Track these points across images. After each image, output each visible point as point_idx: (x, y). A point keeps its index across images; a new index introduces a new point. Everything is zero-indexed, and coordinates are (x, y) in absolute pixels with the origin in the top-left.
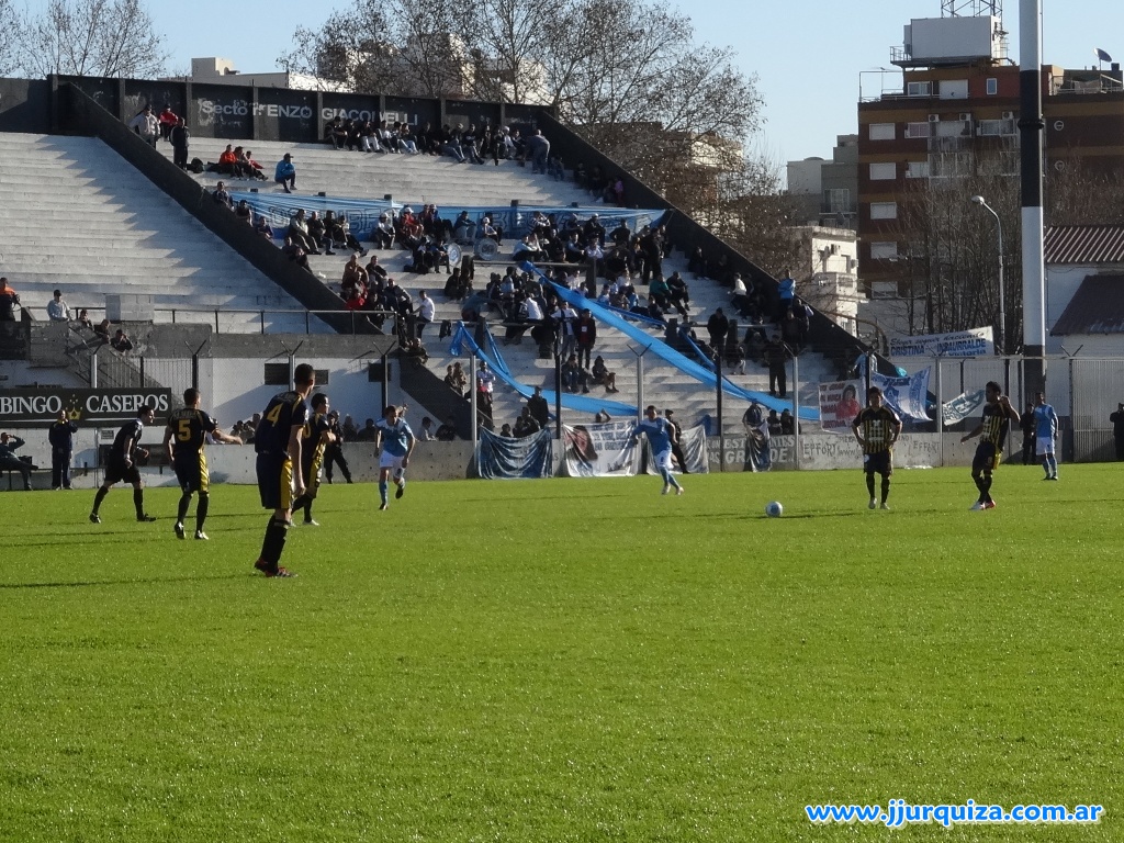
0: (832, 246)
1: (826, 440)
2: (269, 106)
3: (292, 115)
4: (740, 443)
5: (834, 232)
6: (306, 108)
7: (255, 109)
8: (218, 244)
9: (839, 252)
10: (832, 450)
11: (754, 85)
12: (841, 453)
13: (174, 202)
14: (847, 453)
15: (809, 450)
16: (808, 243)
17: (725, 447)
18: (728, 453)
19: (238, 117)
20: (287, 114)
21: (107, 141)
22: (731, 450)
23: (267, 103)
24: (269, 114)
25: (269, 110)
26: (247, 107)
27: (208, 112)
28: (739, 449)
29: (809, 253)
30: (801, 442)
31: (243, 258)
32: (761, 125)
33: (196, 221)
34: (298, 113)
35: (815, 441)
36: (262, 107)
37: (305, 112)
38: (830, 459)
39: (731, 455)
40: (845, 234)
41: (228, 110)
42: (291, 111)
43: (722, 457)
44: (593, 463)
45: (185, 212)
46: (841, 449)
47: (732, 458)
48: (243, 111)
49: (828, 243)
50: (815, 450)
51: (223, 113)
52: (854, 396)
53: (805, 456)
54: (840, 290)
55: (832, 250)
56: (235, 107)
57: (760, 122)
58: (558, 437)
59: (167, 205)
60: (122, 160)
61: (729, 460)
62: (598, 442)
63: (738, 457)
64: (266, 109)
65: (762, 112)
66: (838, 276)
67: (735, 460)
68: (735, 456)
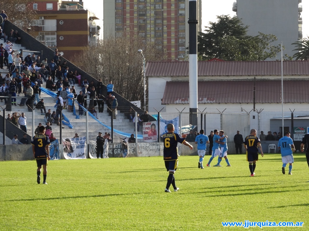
1: (145, 145)
4: (119, 146)
10: (148, 149)
12: (150, 150)
14: (152, 150)
15: (140, 149)
17: (114, 147)
22: (116, 148)
28: (118, 148)
30: (138, 146)
35: (142, 146)
38: (147, 152)
39: (116, 151)
43: (113, 151)
44: (72, 154)
46: (151, 148)
47: (116, 152)
50: (142, 149)
52: (155, 128)
53: (139, 151)
58: (61, 143)
61: (115, 153)
63: (118, 151)
67: (117, 152)
68: (117, 151)
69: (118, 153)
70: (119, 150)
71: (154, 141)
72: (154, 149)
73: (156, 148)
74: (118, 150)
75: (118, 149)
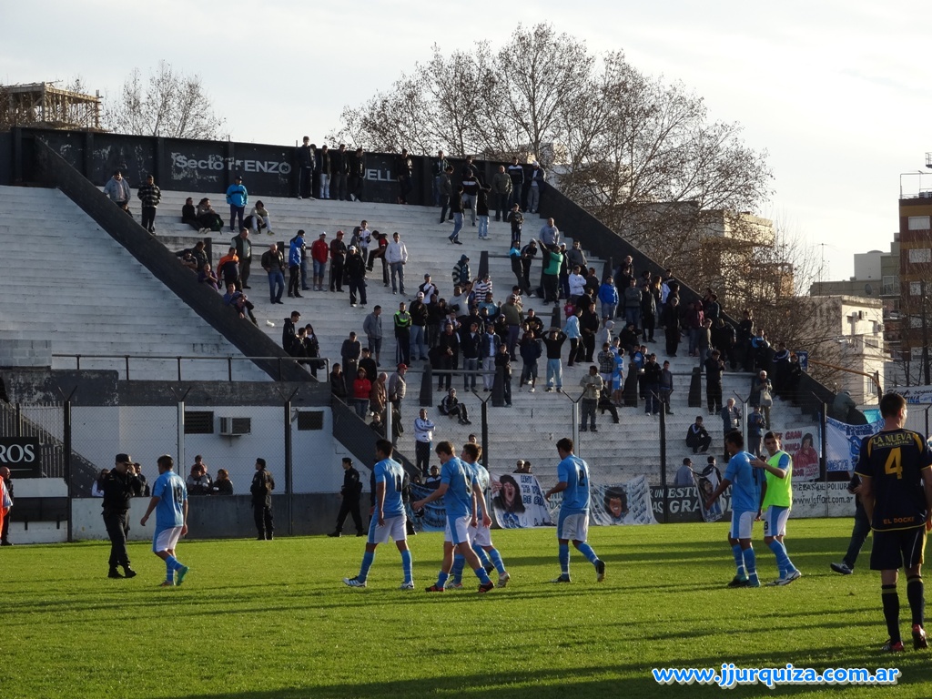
0: (860, 312)
2: (246, 162)
3: (270, 171)
4: (685, 493)
5: (862, 301)
6: (285, 164)
7: (230, 164)
8: (164, 291)
9: (866, 318)
11: (764, 160)
13: (125, 251)
14: (802, 501)
16: (838, 309)
17: (669, 496)
18: (672, 503)
19: (213, 172)
20: (265, 169)
21: (66, 192)
22: (675, 499)
23: (244, 159)
24: (246, 169)
25: (246, 166)
26: (223, 162)
27: (182, 166)
28: (684, 498)
29: (839, 318)
31: (186, 306)
32: (769, 196)
33: (145, 269)
34: (277, 169)
36: (238, 162)
37: (284, 168)
39: (675, 504)
40: (872, 302)
41: (203, 164)
42: (269, 166)
43: (666, 507)
44: (520, 515)
45: (135, 261)
47: (677, 508)
48: (219, 166)
49: (857, 309)
51: (198, 168)
52: (812, 444)
54: (867, 351)
55: (860, 316)
56: (210, 162)
57: (769, 193)
59: (118, 253)
60: (80, 210)
61: (674, 511)
62: (527, 494)
63: (684, 506)
64: (243, 164)
65: (769, 184)
66: (864, 338)
67: (680, 508)
68: (680, 505)
69: (683, 510)
70: (686, 504)
71: (811, 478)
72: (806, 497)
73: (815, 496)
74: (683, 504)
75: (684, 501)
